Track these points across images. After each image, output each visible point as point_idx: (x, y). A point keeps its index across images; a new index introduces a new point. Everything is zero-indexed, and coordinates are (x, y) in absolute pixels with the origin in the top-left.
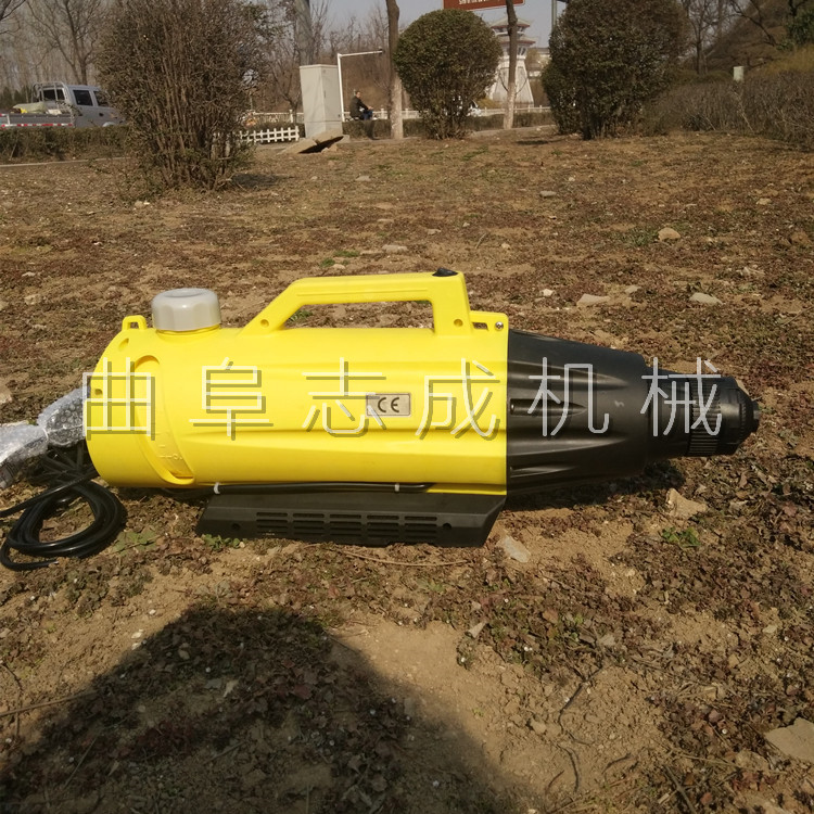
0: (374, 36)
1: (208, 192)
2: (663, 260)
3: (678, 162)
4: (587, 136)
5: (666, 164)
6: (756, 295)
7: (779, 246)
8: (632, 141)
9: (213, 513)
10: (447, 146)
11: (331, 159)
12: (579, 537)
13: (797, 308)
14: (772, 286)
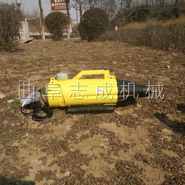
0: (34, 15)
1: (9, 53)
2: (117, 68)
3: (111, 48)
4: (89, 41)
5: (108, 48)
6: (136, 74)
7: (136, 65)
8: (99, 43)
9: (69, 110)
10: (58, 42)
11: (32, 45)
12: (127, 110)
13: (143, 76)
14: (138, 72)
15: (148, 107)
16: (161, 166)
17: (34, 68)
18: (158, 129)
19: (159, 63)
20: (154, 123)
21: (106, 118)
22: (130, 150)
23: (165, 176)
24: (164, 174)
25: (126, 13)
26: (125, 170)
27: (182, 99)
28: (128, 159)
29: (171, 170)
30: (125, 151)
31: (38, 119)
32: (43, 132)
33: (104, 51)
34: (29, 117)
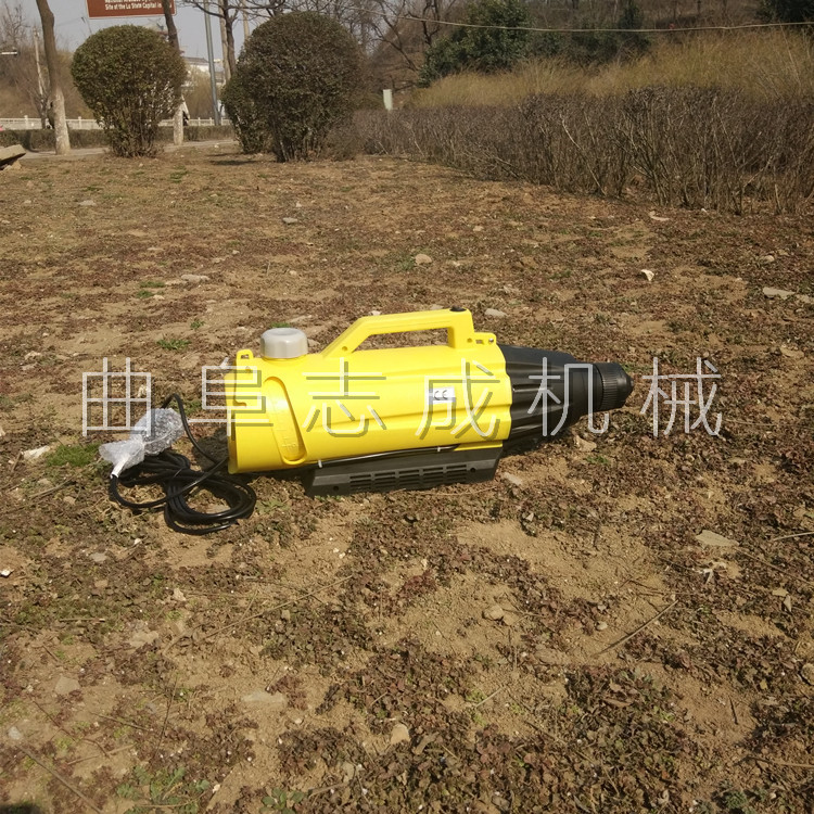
2: (439, 282)
3: (384, 188)
4: (281, 159)
5: (373, 191)
6: (525, 308)
7: (514, 268)
8: (326, 165)
9: (319, 480)
10: (141, 165)
11: (22, 179)
12: (543, 467)
13: (558, 316)
14: (532, 301)
15: (619, 449)
16: (729, 674)
17: (74, 291)
18: (680, 536)
19: (606, 258)
20: (659, 513)
21: (471, 503)
22: (603, 626)
23: (755, 709)
24: (748, 703)
25: (425, 32)
26: (610, 701)
27: (732, 411)
28: (606, 659)
29: (769, 686)
30: (587, 631)
31: (195, 527)
32: (237, 577)
33: (359, 206)
34: (151, 518)
